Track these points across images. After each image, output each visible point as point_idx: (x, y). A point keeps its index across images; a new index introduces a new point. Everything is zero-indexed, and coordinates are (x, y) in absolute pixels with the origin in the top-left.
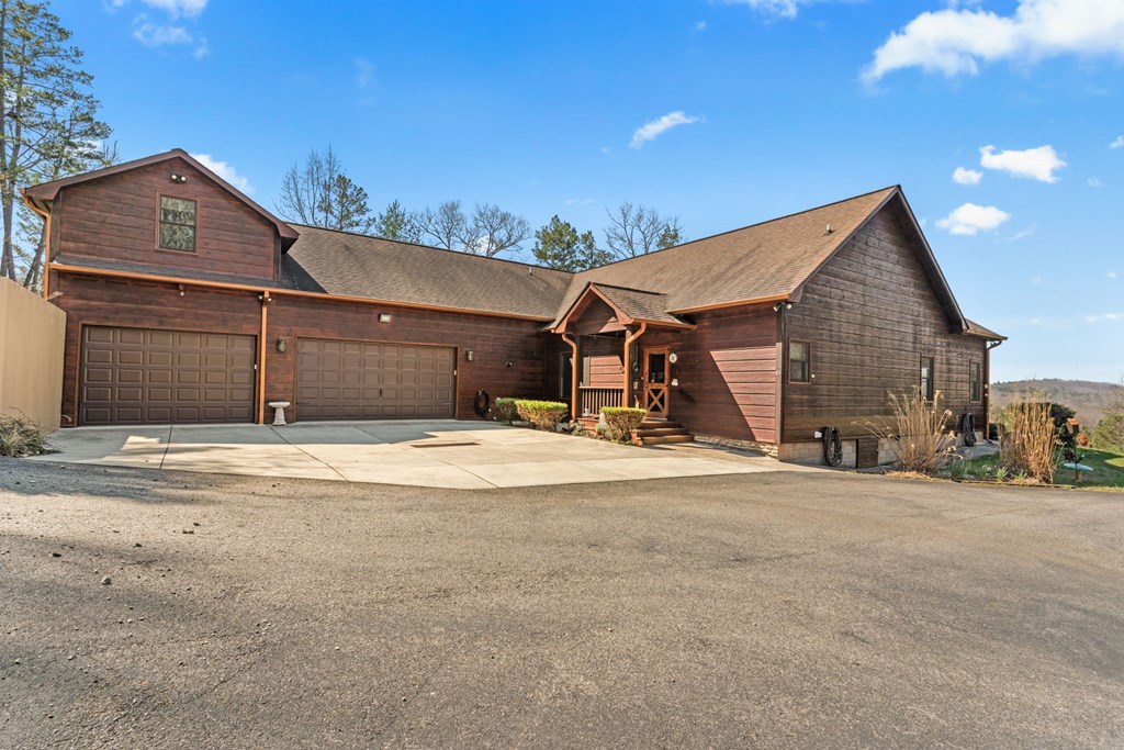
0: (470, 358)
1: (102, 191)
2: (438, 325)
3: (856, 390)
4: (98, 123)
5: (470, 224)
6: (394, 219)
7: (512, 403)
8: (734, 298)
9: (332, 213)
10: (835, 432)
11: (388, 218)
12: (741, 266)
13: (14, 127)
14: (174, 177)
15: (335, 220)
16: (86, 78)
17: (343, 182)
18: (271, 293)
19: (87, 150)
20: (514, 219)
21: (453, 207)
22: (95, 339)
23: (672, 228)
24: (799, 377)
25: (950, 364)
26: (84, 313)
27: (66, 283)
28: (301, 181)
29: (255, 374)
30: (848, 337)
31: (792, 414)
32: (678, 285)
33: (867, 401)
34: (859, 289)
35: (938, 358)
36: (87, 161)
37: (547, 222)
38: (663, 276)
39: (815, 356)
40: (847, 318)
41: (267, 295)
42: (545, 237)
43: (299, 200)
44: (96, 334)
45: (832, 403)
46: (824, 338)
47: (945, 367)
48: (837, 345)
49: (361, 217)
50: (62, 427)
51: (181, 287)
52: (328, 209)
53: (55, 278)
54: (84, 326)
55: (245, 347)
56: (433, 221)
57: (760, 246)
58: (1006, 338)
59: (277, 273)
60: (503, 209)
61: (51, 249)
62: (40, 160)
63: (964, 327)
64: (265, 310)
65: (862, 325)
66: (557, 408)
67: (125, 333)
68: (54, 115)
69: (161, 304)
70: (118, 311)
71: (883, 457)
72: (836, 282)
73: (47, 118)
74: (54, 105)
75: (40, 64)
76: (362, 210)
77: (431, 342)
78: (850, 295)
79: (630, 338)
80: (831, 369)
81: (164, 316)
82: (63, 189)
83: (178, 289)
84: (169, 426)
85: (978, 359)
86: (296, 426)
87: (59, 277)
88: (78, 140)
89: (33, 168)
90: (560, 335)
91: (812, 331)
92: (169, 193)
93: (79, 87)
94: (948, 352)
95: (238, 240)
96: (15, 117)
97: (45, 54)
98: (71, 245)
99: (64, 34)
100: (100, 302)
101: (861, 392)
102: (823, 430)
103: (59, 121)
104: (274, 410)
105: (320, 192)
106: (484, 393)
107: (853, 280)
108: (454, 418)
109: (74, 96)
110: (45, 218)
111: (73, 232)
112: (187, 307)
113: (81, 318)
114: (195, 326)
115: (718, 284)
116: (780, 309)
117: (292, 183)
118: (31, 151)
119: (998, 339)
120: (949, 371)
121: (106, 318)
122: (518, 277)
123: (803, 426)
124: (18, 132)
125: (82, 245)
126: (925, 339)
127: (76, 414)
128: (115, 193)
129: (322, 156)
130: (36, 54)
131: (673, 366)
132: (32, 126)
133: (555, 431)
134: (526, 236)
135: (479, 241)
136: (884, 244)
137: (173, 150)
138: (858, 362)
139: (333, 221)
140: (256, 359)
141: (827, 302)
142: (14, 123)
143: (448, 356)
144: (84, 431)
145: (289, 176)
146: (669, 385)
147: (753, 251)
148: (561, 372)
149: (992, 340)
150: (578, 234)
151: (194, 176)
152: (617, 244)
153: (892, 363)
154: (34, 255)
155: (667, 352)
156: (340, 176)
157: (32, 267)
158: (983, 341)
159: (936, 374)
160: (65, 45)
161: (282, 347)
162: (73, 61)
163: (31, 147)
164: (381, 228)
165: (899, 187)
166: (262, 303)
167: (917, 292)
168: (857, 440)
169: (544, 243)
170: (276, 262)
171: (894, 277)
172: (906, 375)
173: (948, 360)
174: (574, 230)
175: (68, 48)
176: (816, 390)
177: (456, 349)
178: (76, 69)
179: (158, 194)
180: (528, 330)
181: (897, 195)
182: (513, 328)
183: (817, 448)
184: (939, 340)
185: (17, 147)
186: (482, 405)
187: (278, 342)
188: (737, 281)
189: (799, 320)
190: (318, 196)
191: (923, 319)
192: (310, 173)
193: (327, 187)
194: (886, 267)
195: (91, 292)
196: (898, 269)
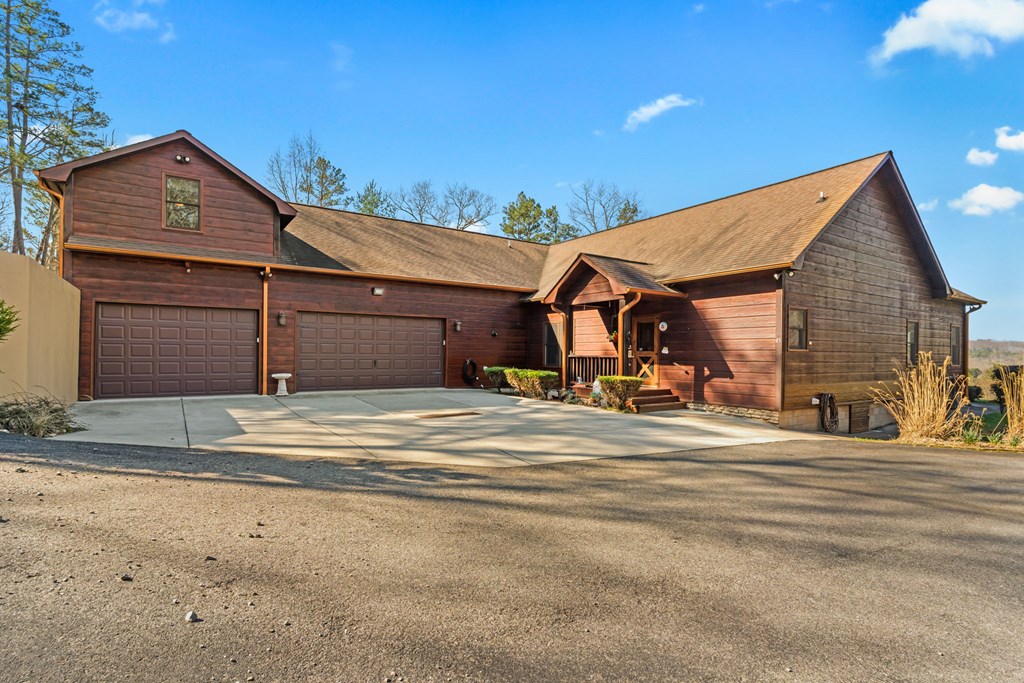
0: (459, 328)
1: (111, 173)
2: (428, 297)
3: (849, 356)
4: (98, 113)
5: (441, 201)
6: (371, 198)
7: (502, 371)
8: (730, 266)
9: (312, 192)
10: (831, 397)
11: (366, 197)
12: (730, 235)
13: (22, 118)
14: (179, 158)
15: (316, 200)
16: (87, 71)
17: (323, 164)
18: (272, 269)
19: (87, 139)
20: (482, 196)
21: (426, 186)
22: (107, 316)
23: (631, 203)
24: (797, 343)
25: (933, 329)
26: (98, 291)
27: (80, 262)
28: (284, 163)
29: (258, 347)
30: (842, 304)
31: (791, 381)
32: (665, 255)
33: (859, 367)
34: (852, 255)
35: (922, 324)
36: (88, 149)
37: (514, 199)
38: (645, 246)
39: (813, 323)
40: (841, 285)
41: (268, 270)
42: (510, 212)
43: (282, 182)
44: (108, 311)
45: (828, 370)
46: (820, 304)
47: (928, 331)
48: (832, 312)
49: (340, 196)
50: (79, 400)
51: (187, 264)
52: (309, 189)
53: (69, 257)
54: (97, 303)
55: (248, 320)
56: (406, 199)
57: (746, 215)
58: (985, 303)
59: (277, 249)
60: (472, 187)
61: (65, 229)
62: (45, 148)
63: (948, 292)
64: (266, 285)
65: (854, 292)
66: (549, 376)
67: (136, 309)
68: (57, 106)
69: (169, 281)
70: (128, 288)
71: (873, 422)
72: (830, 249)
73: (51, 109)
74: (57, 96)
75: (45, 59)
76: (341, 190)
77: (421, 313)
78: (844, 261)
79: (625, 308)
80: (827, 336)
81: (172, 292)
82: (75, 171)
83: (184, 266)
84: (179, 398)
85: (958, 324)
86: (297, 397)
87: (73, 256)
88: (80, 129)
89: (40, 156)
90: (550, 305)
91: (809, 299)
92: (174, 173)
93: (80, 80)
94: (931, 316)
95: (239, 218)
96: (21, 108)
97: (49, 49)
98: (84, 225)
99: (65, 29)
100: (110, 279)
101: (854, 358)
102: (820, 396)
103: (63, 112)
104: (276, 382)
105: (302, 173)
106: (471, 362)
107: (846, 247)
108: (443, 386)
109: (75, 88)
110: (57, 200)
111: (85, 212)
112: (192, 284)
113: (94, 295)
114: (201, 301)
115: (709, 253)
116: (781, 277)
117: (275, 165)
118: (36, 141)
119: (978, 304)
120: (932, 336)
121: (118, 295)
122: (498, 249)
123: (801, 393)
124: (25, 122)
125: (93, 225)
126: (911, 305)
127: (92, 387)
128: (123, 175)
129: (303, 141)
130: (41, 50)
131: (662, 334)
132: (37, 116)
133: (546, 399)
134: (492, 212)
135: (449, 217)
136: (873, 210)
137: (178, 132)
138: (851, 329)
139: (314, 201)
140: (258, 332)
141: (822, 269)
142: (21, 113)
143: (436, 326)
144: (101, 404)
145: (273, 159)
146: (659, 353)
147: (740, 220)
148: (545, 341)
149: (971, 304)
150: (543, 209)
151: (198, 157)
152: (580, 218)
153: (882, 329)
154: (42, 236)
155: (656, 321)
156: (320, 158)
157: (41, 249)
158: (964, 305)
159: (921, 339)
160: (66, 40)
161: (283, 321)
162: (75, 55)
163: (37, 137)
164: (359, 206)
165: (891, 153)
166: (263, 278)
167: (903, 257)
168: (850, 406)
169: (511, 218)
170: (276, 239)
171: (883, 243)
172: (894, 340)
173: (931, 324)
174: (539, 206)
175: (69, 44)
176: (813, 357)
177: (444, 320)
178: (78, 62)
179: (163, 175)
180: (511, 300)
181: (889, 161)
182: (499, 299)
183: (813, 414)
184: (924, 305)
185: (24, 136)
186: (469, 373)
187: (279, 317)
188: (729, 250)
189: (797, 287)
190: (299, 177)
191: (908, 285)
192: (293, 155)
193: (308, 169)
194: (877, 232)
195: (103, 270)
196: (886, 235)
